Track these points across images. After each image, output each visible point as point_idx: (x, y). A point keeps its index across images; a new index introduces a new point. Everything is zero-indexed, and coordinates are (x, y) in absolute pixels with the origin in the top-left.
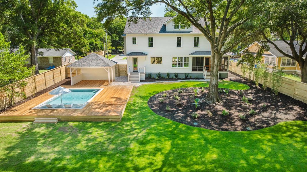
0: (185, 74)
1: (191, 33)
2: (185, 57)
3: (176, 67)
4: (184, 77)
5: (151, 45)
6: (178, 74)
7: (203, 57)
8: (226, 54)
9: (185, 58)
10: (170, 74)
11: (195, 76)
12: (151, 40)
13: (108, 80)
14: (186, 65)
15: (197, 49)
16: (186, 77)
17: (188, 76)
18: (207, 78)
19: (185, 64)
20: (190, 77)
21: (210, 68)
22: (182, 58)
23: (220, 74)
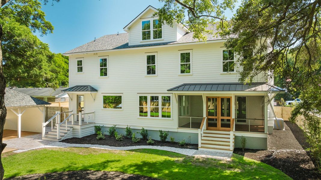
0: (161, 132)
2: (164, 95)
3: (147, 116)
4: (159, 139)
5: (104, 72)
6: (147, 130)
7: (201, 97)
8: (253, 89)
9: (163, 98)
10: (132, 131)
11: (186, 140)
12: (104, 63)
15: (187, 79)
16: (161, 140)
17: (168, 137)
18: (202, 147)
19: (163, 110)
20: (172, 139)
21: (219, 123)
22: (157, 98)
23: (244, 139)
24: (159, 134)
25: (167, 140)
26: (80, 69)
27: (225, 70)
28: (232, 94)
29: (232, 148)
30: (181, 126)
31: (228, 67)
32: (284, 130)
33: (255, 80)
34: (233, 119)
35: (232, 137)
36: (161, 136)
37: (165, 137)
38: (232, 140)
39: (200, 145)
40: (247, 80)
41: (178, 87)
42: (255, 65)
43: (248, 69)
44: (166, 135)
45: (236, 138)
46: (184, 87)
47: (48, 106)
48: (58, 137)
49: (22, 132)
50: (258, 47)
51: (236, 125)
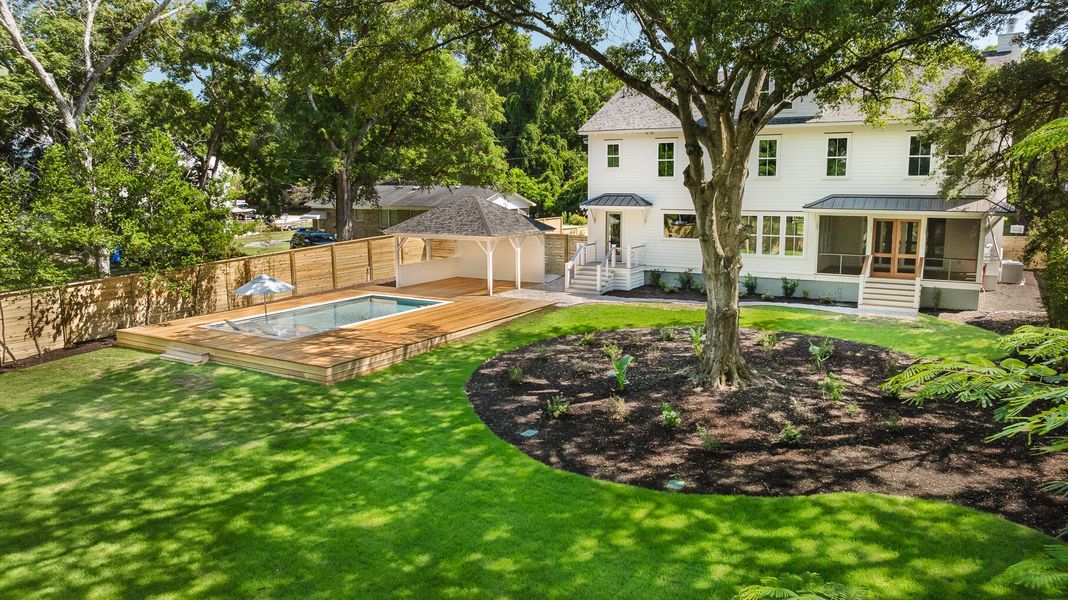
0: (784, 280)
1: (811, 121)
2: (790, 215)
3: (754, 252)
4: (780, 293)
5: (667, 169)
6: (756, 278)
7: (864, 219)
9: (790, 220)
12: (667, 151)
13: (514, 282)
14: (793, 246)
15: (838, 186)
16: (786, 293)
17: (797, 289)
18: (864, 304)
19: (789, 241)
20: (805, 293)
21: (894, 266)
22: (777, 219)
23: (938, 293)
24: (781, 284)
25: (795, 295)
26: (613, 163)
27: (913, 171)
28: (923, 216)
29: (916, 304)
30: (822, 269)
31: (918, 167)
32: (1022, 284)
33: (965, 193)
34: (921, 259)
35: (918, 289)
36: (785, 288)
37: (792, 290)
38: (917, 294)
39: (860, 301)
40: (953, 193)
41: (822, 201)
42: (968, 168)
43: (955, 173)
44: (795, 285)
45: (924, 290)
46: (832, 199)
47: (551, 233)
48: (598, 288)
49: (494, 281)
50: (975, 140)
51: (925, 271)
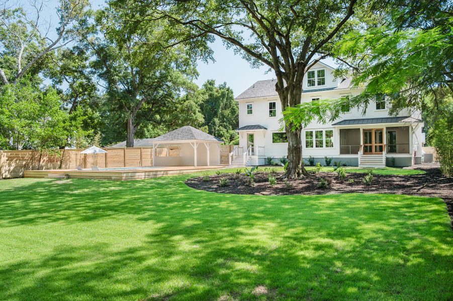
1: (335, 89)
2: (327, 130)
3: (312, 147)
4: (325, 163)
6: (313, 158)
7: (358, 129)
13: (207, 163)
15: (346, 116)
19: (327, 141)
20: (335, 162)
21: (374, 149)
22: (321, 132)
23: (393, 159)
24: (325, 159)
25: (331, 164)
26: (250, 112)
27: (378, 108)
28: (384, 126)
29: (384, 164)
30: (342, 153)
31: (380, 106)
34: (385, 145)
35: (384, 158)
36: (327, 161)
37: (330, 161)
39: (359, 163)
41: (340, 122)
45: (387, 159)
46: (345, 122)
48: (244, 164)
